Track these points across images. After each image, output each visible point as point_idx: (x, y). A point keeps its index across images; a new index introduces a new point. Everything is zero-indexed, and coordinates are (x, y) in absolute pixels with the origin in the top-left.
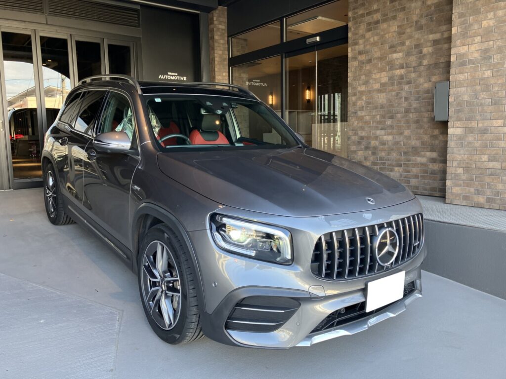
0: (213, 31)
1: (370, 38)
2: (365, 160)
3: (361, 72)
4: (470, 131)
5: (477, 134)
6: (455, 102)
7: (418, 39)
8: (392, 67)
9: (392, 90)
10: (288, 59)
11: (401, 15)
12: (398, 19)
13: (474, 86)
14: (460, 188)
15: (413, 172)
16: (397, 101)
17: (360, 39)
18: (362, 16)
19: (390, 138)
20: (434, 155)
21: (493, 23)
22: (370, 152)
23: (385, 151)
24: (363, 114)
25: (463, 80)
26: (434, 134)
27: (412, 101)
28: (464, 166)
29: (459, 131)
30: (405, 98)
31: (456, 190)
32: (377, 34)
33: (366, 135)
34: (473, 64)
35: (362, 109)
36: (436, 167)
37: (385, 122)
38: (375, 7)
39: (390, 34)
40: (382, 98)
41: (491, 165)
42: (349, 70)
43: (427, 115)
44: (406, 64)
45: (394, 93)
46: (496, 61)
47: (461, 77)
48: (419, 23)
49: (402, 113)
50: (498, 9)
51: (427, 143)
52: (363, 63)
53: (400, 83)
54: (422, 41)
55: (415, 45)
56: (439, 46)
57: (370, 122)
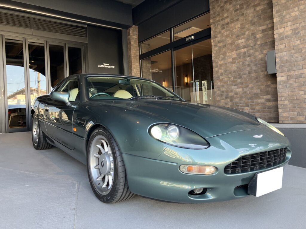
0: (130, 39)
1: (224, 33)
3: (220, 53)
4: (290, 77)
5: (295, 79)
6: (280, 62)
7: (253, 30)
8: (238, 48)
9: (240, 62)
10: (175, 51)
11: (242, 18)
12: (240, 20)
13: (290, 50)
14: (288, 113)
15: (257, 109)
16: (243, 67)
17: (219, 34)
18: (219, 21)
19: (240, 90)
20: (269, 97)
21: (298, 13)
22: (229, 100)
23: (238, 98)
24: (223, 78)
25: (283, 48)
26: (267, 84)
27: (252, 66)
28: (289, 99)
29: (284, 78)
30: (248, 65)
31: (285, 115)
32: (228, 30)
33: (226, 90)
34: (288, 38)
35: (222, 74)
36: (271, 104)
37: (237, 81)
38: (226, 15)
39: (236, 29)
40: (234, 67)
42: (212, 53)
43: (262, 73)
44: (247, 45)
46: (302, 35)
47: (282, 46)
48: (253, 21)
49: (247, 74)
50: (300, 5)
51: (264, 90)
52: (221, 48)
53: (244, 57)
54: (256, 31)
55: (251, 34)
56: (266, 33)
57: (228, 82)
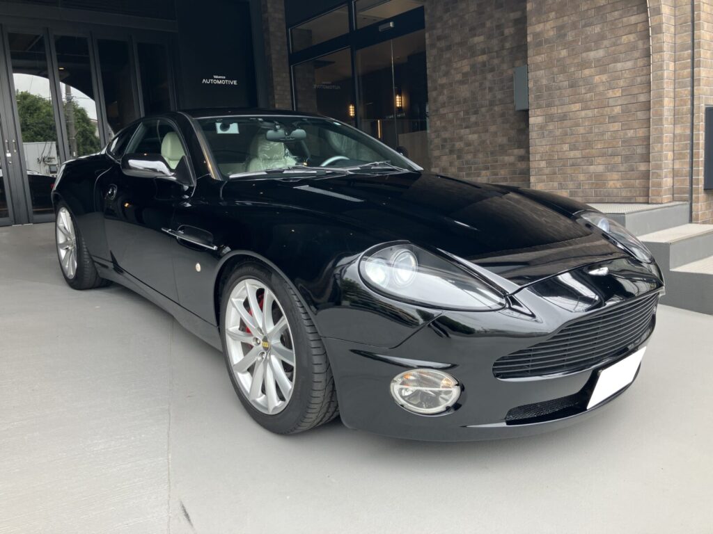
1: (448, 20)
2: (450, 166)
3: (440, 61)
4: (550, 118)
5: (557, 121)
6: (534, 88)
7: (499, 19)
8: (473, 52)
9: (475, 81)
13: (551, 68)
14: (544, 184)
15: (501, 175)
16: (480, 93)
17: (438, 22)
19: (475, 137)
22: (455, 156)
23: (471, 152)
24: (445, 112)
25: (540, 62)
27: (496, 91)
28: (546, 158)
29: (540, 120)
32: (456, 16)
33: (450, 136)
34: (550, 43)
35: (443, 105)
36: (523, 165)
37: (469, 118)
39: (470, 14)
40: (464, 91)
41: (572, 154)
42: (427, 61)
44: (488, 48)
45: (477, 84)
46: (571, 38)
47: (539, 59)
49: (486, 106)
51: (514, 139)
52: (443, 51)
53: (483, 72)
54: (503, 20)
55: (496, 26)
56: (519, 26)
57: (454, 120)
